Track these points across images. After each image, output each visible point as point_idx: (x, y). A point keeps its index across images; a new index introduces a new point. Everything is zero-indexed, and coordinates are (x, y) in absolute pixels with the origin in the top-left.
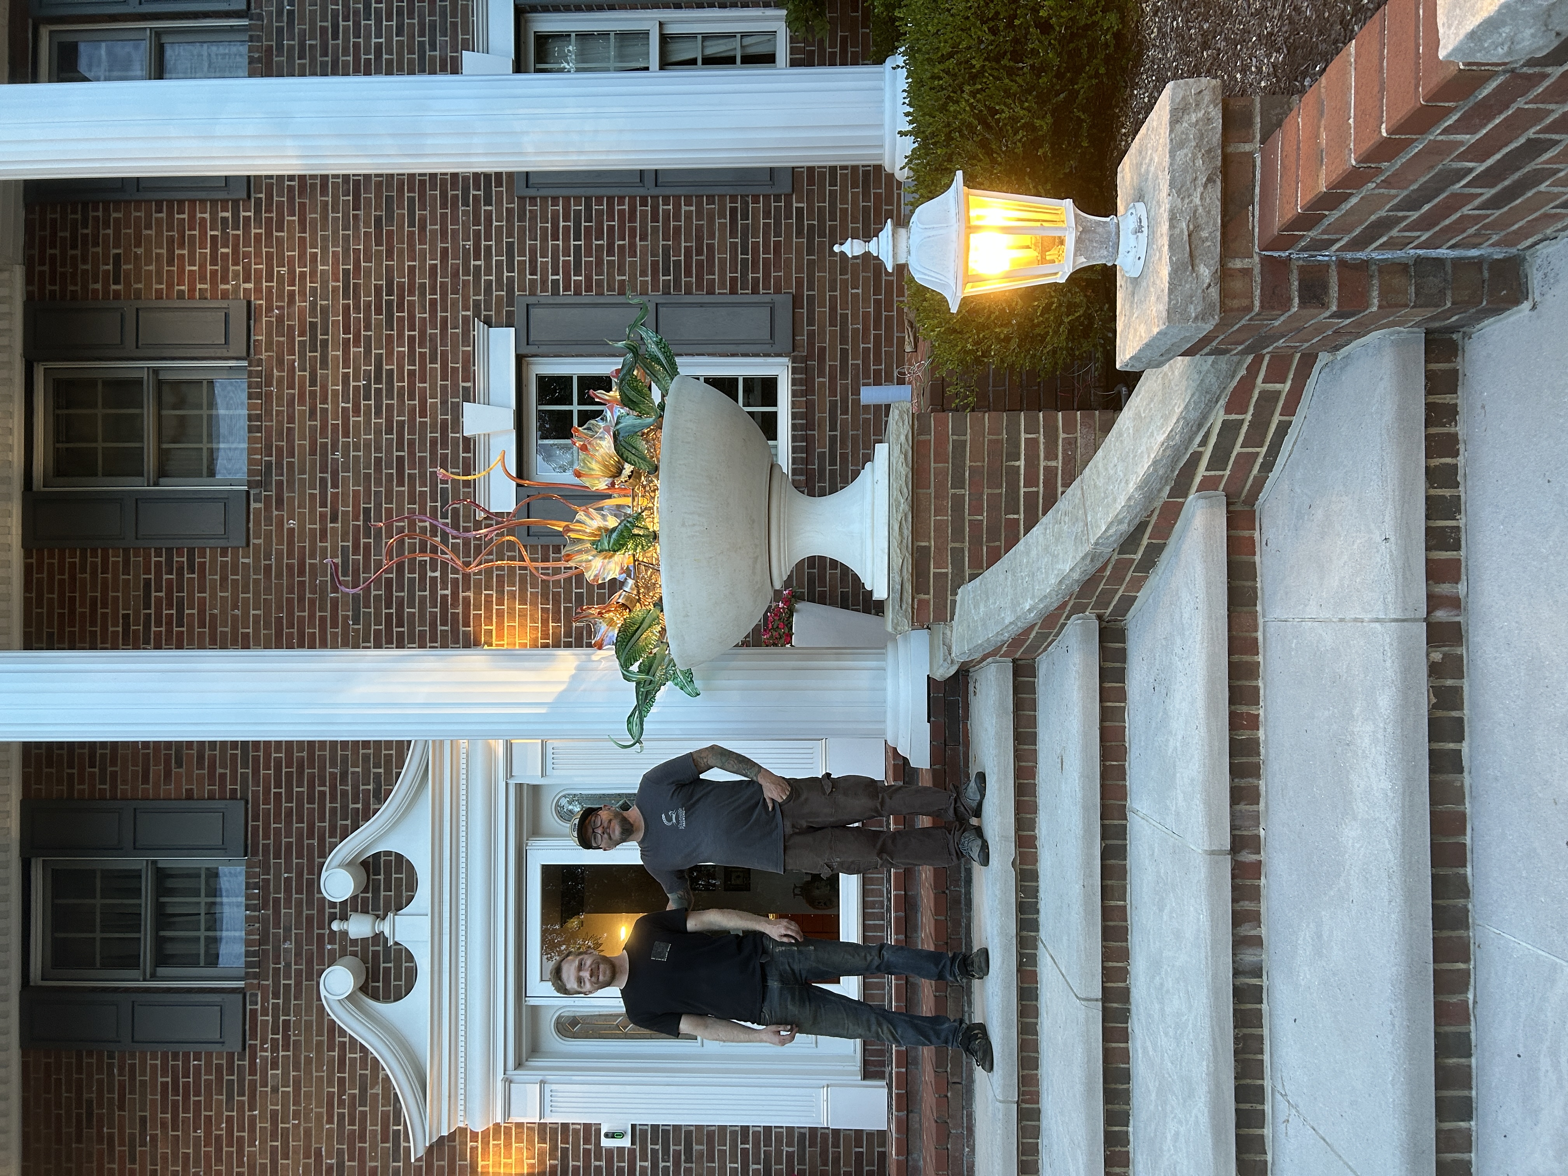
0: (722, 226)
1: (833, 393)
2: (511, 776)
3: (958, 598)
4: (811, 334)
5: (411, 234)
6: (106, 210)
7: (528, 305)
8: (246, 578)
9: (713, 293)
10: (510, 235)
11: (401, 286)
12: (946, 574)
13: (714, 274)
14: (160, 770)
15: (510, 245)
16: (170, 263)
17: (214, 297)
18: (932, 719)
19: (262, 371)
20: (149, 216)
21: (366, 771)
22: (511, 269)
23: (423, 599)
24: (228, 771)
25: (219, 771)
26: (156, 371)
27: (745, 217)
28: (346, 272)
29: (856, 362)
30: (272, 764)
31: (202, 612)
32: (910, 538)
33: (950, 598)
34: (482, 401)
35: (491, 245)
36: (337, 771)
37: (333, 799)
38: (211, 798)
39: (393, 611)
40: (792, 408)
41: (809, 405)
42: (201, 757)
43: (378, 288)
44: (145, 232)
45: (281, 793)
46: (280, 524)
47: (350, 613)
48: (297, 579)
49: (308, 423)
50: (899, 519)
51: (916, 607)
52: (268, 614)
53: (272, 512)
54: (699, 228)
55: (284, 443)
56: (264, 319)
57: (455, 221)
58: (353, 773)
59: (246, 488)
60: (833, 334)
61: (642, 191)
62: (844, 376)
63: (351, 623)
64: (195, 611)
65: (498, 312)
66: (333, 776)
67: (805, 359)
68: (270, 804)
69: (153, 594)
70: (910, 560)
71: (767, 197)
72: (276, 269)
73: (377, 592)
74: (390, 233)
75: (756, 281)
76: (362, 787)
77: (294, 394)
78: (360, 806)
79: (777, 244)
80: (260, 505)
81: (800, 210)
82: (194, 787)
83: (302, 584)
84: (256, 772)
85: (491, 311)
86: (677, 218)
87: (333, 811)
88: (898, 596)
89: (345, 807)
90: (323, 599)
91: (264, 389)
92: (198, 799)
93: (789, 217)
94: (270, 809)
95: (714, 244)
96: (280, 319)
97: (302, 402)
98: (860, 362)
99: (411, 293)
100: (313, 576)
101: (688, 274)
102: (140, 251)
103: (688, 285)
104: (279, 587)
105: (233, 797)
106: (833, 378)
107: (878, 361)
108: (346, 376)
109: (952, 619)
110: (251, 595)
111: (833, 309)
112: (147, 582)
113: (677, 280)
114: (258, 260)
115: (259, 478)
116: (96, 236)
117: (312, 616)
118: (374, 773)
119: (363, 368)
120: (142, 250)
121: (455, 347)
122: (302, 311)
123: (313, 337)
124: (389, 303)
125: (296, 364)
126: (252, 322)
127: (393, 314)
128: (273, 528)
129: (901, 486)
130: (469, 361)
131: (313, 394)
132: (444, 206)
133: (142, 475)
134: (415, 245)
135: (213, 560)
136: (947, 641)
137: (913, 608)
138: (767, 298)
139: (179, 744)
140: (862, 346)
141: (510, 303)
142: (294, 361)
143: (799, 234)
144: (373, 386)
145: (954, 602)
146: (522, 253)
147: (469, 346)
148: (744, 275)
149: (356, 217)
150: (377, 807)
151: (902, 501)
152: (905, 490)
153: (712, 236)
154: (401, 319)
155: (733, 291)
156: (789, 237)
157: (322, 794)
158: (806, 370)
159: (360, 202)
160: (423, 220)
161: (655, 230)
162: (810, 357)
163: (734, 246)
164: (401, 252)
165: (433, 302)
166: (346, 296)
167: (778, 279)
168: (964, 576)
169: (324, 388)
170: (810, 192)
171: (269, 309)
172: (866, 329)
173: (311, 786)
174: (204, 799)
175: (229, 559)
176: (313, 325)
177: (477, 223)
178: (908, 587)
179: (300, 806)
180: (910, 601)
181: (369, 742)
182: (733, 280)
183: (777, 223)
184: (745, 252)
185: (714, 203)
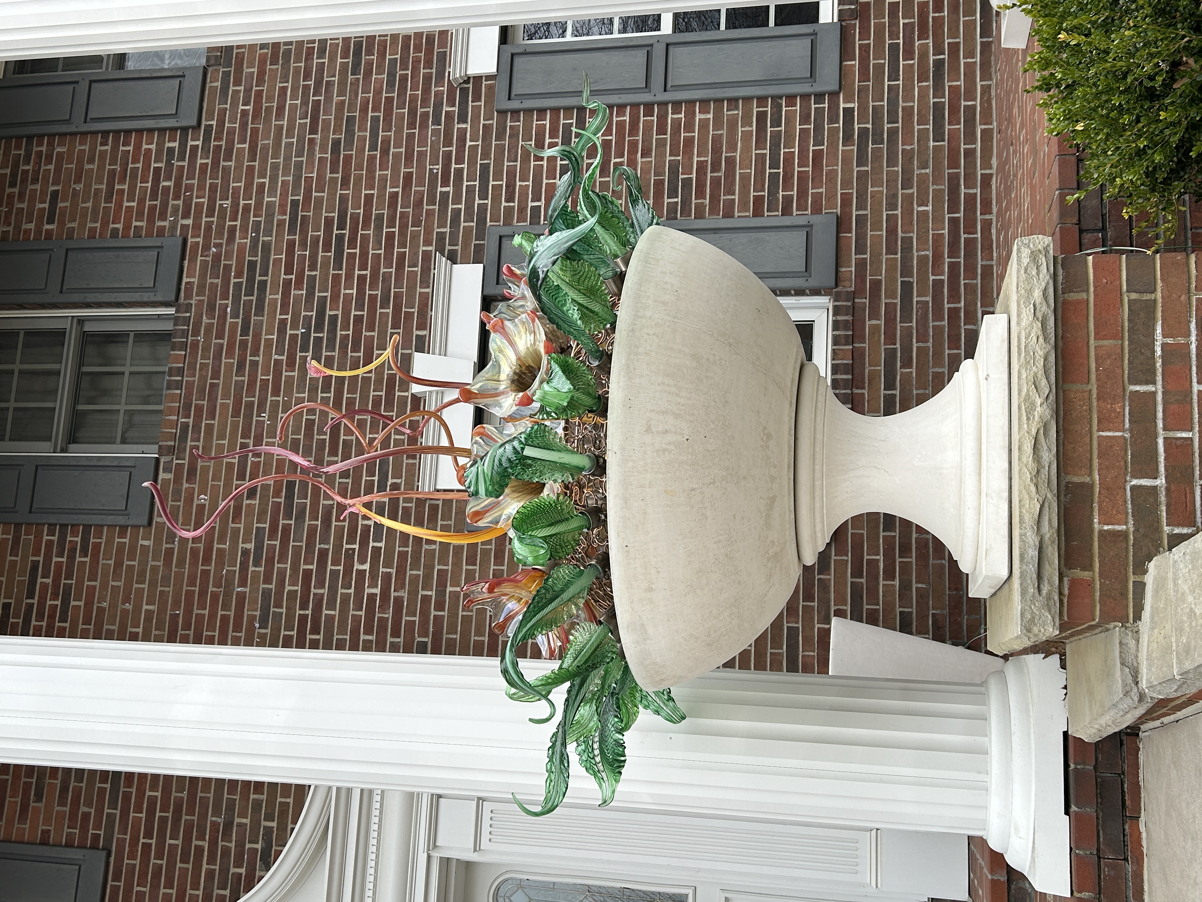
0: (747, 136)
1: (890, 338)
2: (435, 846)
3: (1149, 579)
4: (861, 265)
5: (372, 158)
6: (51, 144)
7: (501, 237)
8: (143, 563)
9: (732, 216)
10: (486, 155)
11: (355, 218)
12: (1124, 535)
13: (734, 194)
14: (16, 802)
15: (485, 168)
16: (109, 199)
17: (149, 235)
18: (1073, 808)
19: (190, 317)
20: (93, 149)
21: (256, 823)
22: (484, 195)
23: (345, 599)
24: (93, 811)
25: (83, 809)
26: (81, 321)
27: (776, 122)
28: (295, 203)
29: (923, 299)
30: (145, 806)
31: (89, 604)
32: (1054, 466)
33: (1132, 578)
34: (437, 351)
35: (463, 169)
36: (220, 820)
37: (212, 860)
38: (69, 845)
39: (309, 612)
40: (833, 359)
41: (857, 355)
42: (64, 789)
43: (329, 222)
44: (87, 167)
45: (151, 844)
46: (190, 500)
47: (258, 613)
48: (200, 568)
49: (235, 378)
50: (1034, 432)
51: (1066, 592)
52: (162, 610)
53: (182, 484)
54: (717, 140)
55: (205, 403)
56: (199, 258)
57: (423, 142)
58: (239, 825)
59: (157, 456)
60: (891, 265)
61: (646, 97)
62: (906, 317)
63: (257, 625)
64: (82, 603)
65: (466, 245)
66: (215, 826)
67: (851, 296)
68: (136, 859)
69: (39, 580)
70: (1055, 505)
71: (805, 97)
72: (218, 202)
73: (292, 588)
74: (348, 158)
75: (788, 200)
76: (248, 846)
77: (223, 344)
78: (243, 871)
79: (818, 155)
80: (170, 476)
81: (848, 112)
82: (52, 828)
83: (205, 573)
84: (125, 813)
85: (457, 245)
86: (689, 127)
87: (210, 874)
88: (1032, 569)
89: (225, 870)
90: (228, 594)
91: (190, 338)
92: (53, 845)
93: (833, 119)
94: (135, 865)
95: (735, 157)
96: (217, 258)
97: (230, 354)
98: (929, 299)
99: (366, 225)
100: (220, 564)
101: (700, 194)
102: (79, 187)
103: (700, 208)
104: (179, 576)
105: (94, 847)
106: (890, 321)
107: (954, 296)
108: (283, 322)
109: (1138, 617)
110: (146, 586)
111: (892, 231)
112: (35, 566)
113: (686, 202)
114: (200, 193)
115: (172, 443)
116: (37, 172)
117: (213, 615)
118: (265, 827)
119: (303, 313)
120: (82, 186)
121: (411, 289)
122: (242, 248)
123: (251, 279)
124: (340, 238)
125: (229, 310)
126: (186, 263)
127: (344, 250)
128: (181, 504)
129: (1035, 375)
130: (426, 304)
131: (243, 344)
132: (412, 125)
133: (50, 440)
134: (375, 171)
135: (110, 541)
136: (1130, 659)
137: (1061, 594)
138: (802, 221)
139: (42, 770)
140: (932, 278)
141: (480, 235)
142: (227, 306)
143: (848, 139)
144: (313, 335)
145: (1140, 587)
146: (498, 176)
147: (428, 287)
148: (773, 192)
149: (312, 141)
150: (262, 873)
151: (1039, 401)
152: (1044, 382)
153: (732, 147)
154: (352, 256)
155: (758, 213)
156: (833, 144)
157: (199, 850)
158: (853, 310)
159: (318, 125)
160: (386, 142)
161: (661, 144)
162: (859, 291)
163: (761, 158)
164: (359, 178)
165: (390, 236)
166: (292, 231)
167: (817, 198)
168: (1161, 539)
169: (257, 337)
170: (863, 91)
171: (206, 247)
172: (938, 257)
173: (187, 839)
174: (60, 846)
175: (127, 540)
176: (252, 265)
177: (448, 142)
178: (1053, 555)
179: (171, 865)
180: (1057, 582)
181: (263, 783)
182: (758, 200)
183: (818, 128)
184: (774, 165)
185: (737, 108)
